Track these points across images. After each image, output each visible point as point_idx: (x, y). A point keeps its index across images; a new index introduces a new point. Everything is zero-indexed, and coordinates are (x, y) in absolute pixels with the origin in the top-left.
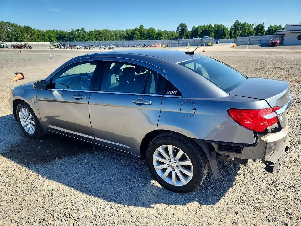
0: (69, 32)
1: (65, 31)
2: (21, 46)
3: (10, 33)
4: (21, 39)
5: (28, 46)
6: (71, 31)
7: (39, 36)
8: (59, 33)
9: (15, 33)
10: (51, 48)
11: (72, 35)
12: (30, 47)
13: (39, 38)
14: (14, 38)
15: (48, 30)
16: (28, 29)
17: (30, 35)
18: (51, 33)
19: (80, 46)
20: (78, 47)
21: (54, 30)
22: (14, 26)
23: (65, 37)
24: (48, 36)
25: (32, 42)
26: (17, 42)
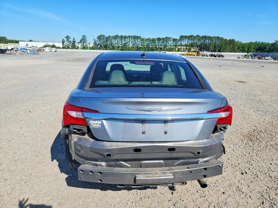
0: (271, 44)
1: (267, 43)
2: (216, 56)
3: (216, 45)
4: (223, 50)
5: (222, 55)
6: (274, 42)
7: (239, 47)
8: (260, 45)
9: (220, 45)
10: (239, 58)
11: (274, 46)
12: (223, 56)
13: (238, 50)
14: (218, 49)
15: (250, 42)
16: (232, 41)
17: (232, 46)
18: (252, 45)
19: (270, 57)
20: (267, 58)
21: (256, 42)
22: (222, 39)
23: (265, 48)
24: (248, 48)
25: (232, 52)
26: (219, 52)
